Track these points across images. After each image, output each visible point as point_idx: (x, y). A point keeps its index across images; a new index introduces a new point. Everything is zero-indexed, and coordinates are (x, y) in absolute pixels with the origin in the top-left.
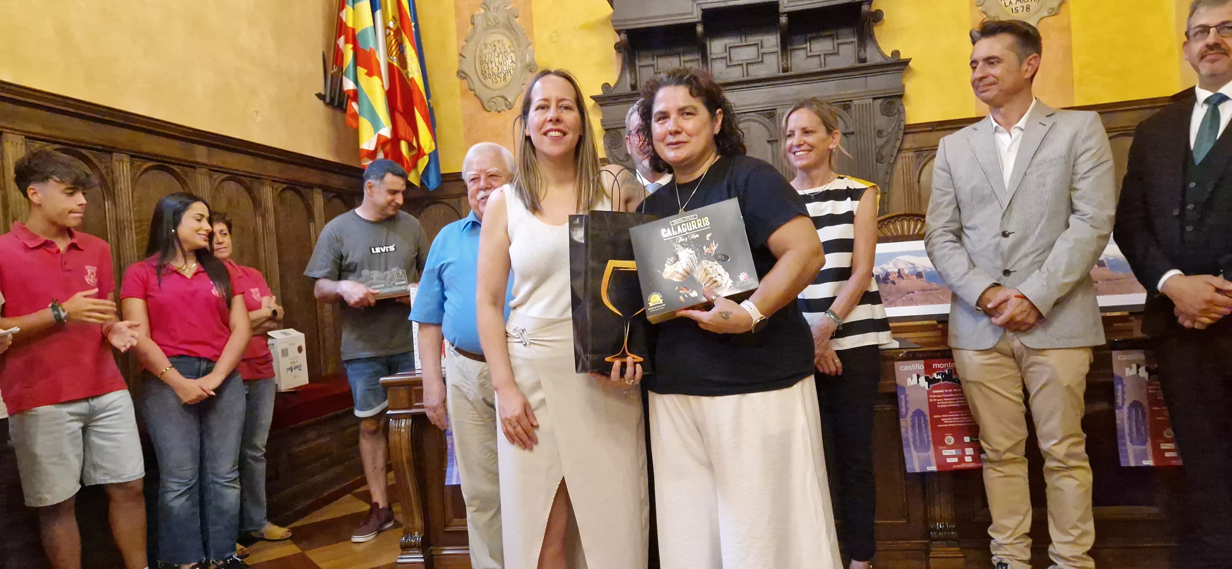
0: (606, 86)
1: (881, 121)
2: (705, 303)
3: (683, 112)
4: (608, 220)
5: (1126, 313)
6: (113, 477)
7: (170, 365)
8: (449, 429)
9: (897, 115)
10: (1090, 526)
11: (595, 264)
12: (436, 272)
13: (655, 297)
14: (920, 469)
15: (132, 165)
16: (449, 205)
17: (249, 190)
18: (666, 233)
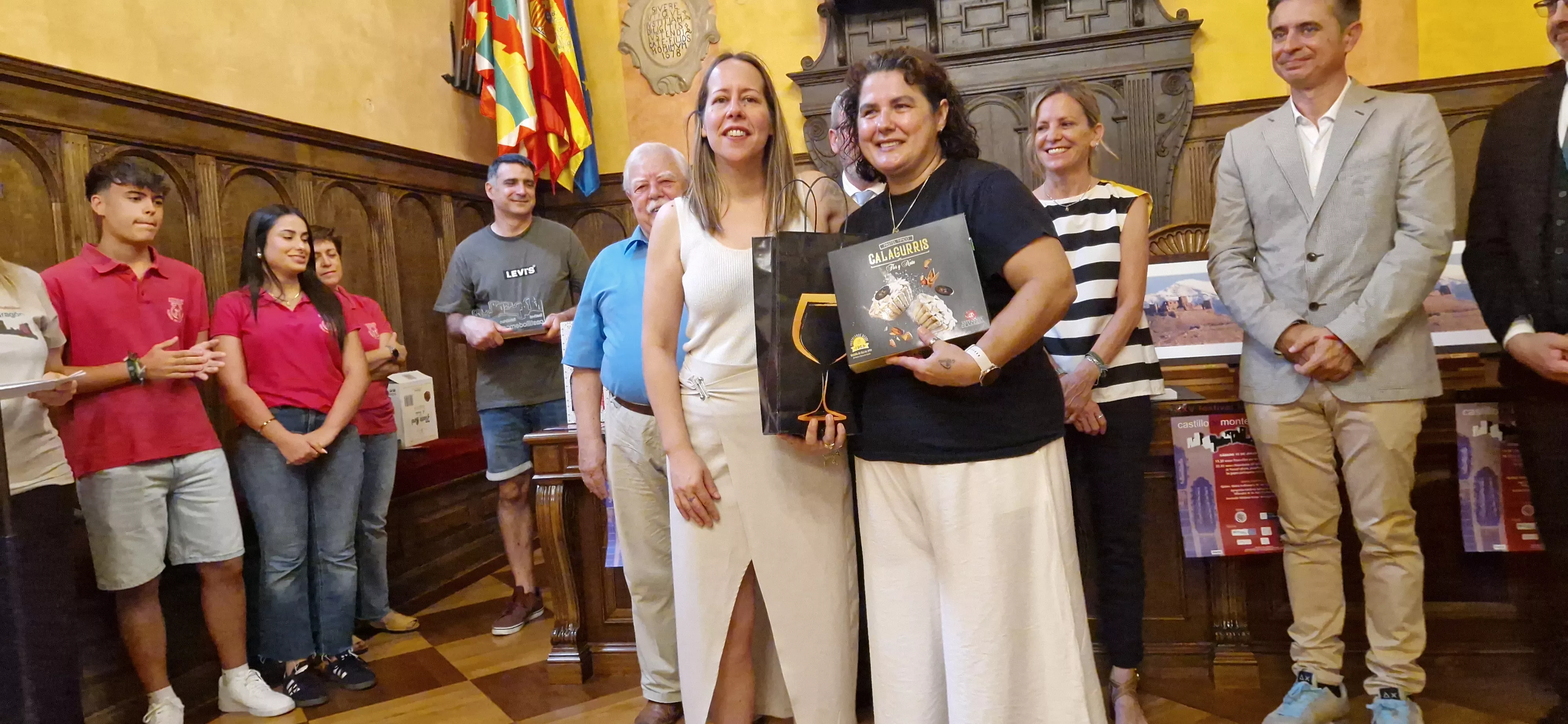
0: (807, 61)
1: (1162, 102)
2: (923, 348)
3: (897, 104)
4: (802, 245)
5: (1475, 355)
6: (204, 555)
7: (272, 417)
8: (609, 498)
9: (1183, 95)
10: (1421, 628)
11: (785, 299)
12: (593, 303)
13: (859, 340)
14: (1203, 554)
15: (218, 169)
16: (610, 215)
17: (362, 198)
18: (874, 260)
